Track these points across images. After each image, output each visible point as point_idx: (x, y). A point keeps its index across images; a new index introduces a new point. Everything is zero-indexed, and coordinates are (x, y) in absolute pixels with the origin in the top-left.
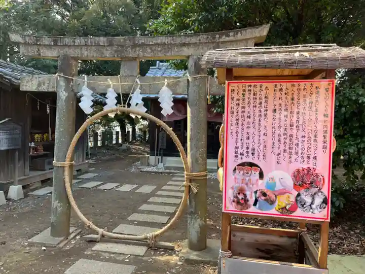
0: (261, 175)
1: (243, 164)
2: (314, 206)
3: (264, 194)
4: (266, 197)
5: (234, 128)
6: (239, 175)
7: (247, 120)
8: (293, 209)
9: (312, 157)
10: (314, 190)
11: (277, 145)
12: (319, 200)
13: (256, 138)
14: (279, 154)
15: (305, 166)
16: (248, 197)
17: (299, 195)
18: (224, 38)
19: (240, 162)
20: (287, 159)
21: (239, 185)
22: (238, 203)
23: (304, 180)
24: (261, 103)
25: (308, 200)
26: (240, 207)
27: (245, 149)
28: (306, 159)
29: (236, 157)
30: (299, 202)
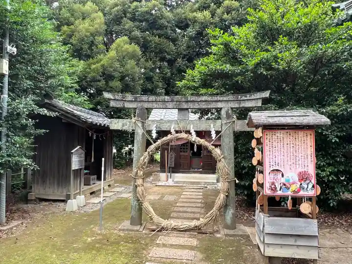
0: (283, 176)
1: (273, 170)
2: (308, 189)
3: (285, 185)
4: (285, 186)
5: (268, 153)
6: (272, 176)
7: (274, 149)
8: (299, 191)
9: (306, 166)
10: (308, 181)
11: (289, 160)
12: (310, 186)
13: (279, 157)
14: (291, 165)
15: (303, 170)
16: (277, 186)
17: (301, 184)
18: (244, 98)
19: (272, 169)
20: (295, 167)
21: (272, 181)
22: (272, 189)
23: (303, 177)
24: (281, 141)
25: (306, 186)
26: (273, 192)
27: (274, 162)
28: (303, 167)
29: (270, 167)
30: (301, 188)
